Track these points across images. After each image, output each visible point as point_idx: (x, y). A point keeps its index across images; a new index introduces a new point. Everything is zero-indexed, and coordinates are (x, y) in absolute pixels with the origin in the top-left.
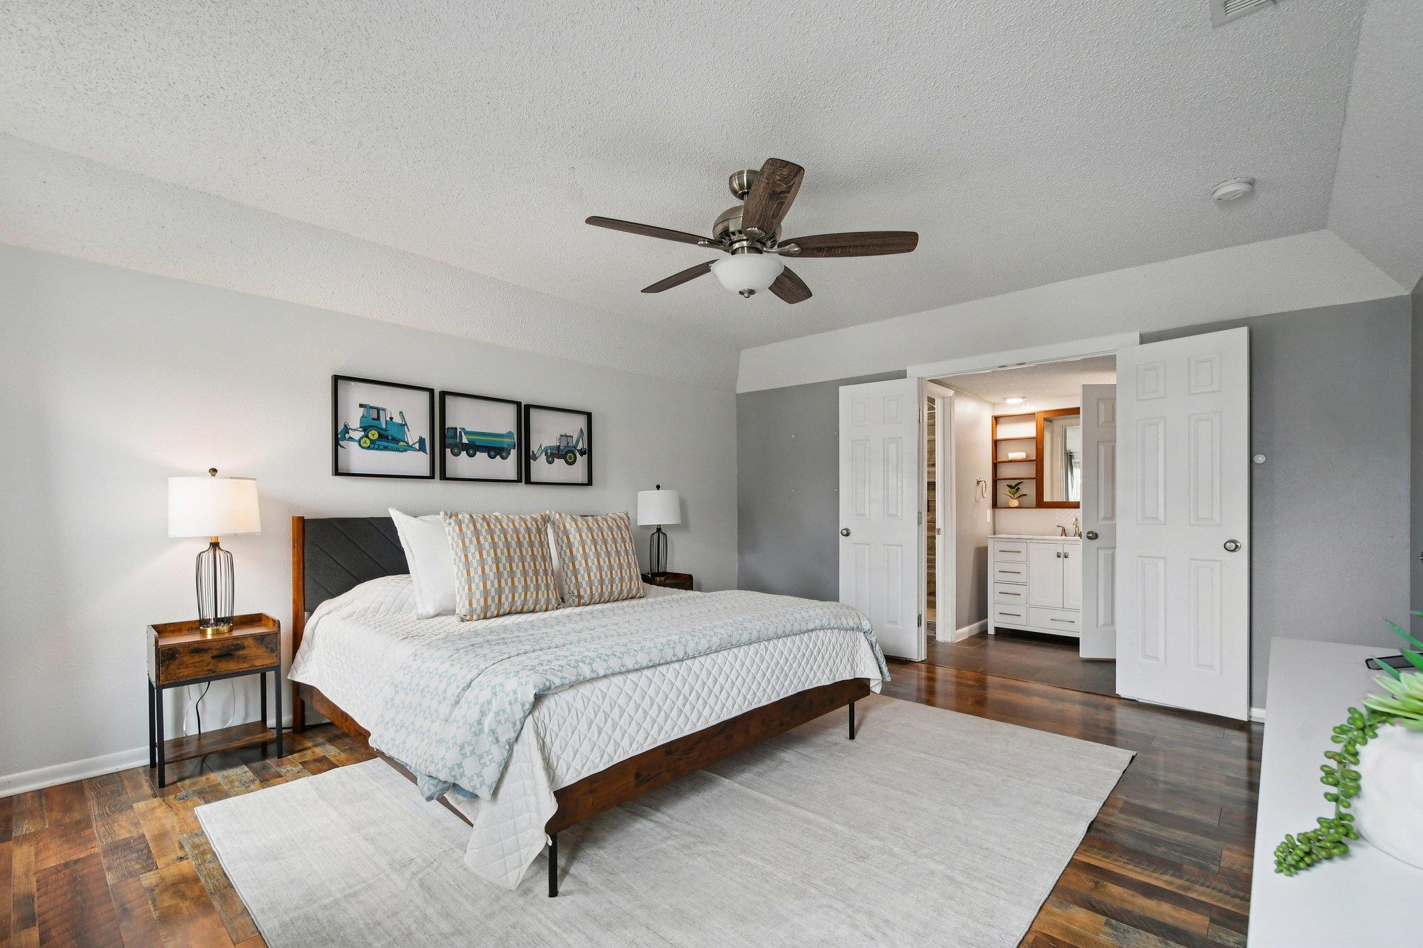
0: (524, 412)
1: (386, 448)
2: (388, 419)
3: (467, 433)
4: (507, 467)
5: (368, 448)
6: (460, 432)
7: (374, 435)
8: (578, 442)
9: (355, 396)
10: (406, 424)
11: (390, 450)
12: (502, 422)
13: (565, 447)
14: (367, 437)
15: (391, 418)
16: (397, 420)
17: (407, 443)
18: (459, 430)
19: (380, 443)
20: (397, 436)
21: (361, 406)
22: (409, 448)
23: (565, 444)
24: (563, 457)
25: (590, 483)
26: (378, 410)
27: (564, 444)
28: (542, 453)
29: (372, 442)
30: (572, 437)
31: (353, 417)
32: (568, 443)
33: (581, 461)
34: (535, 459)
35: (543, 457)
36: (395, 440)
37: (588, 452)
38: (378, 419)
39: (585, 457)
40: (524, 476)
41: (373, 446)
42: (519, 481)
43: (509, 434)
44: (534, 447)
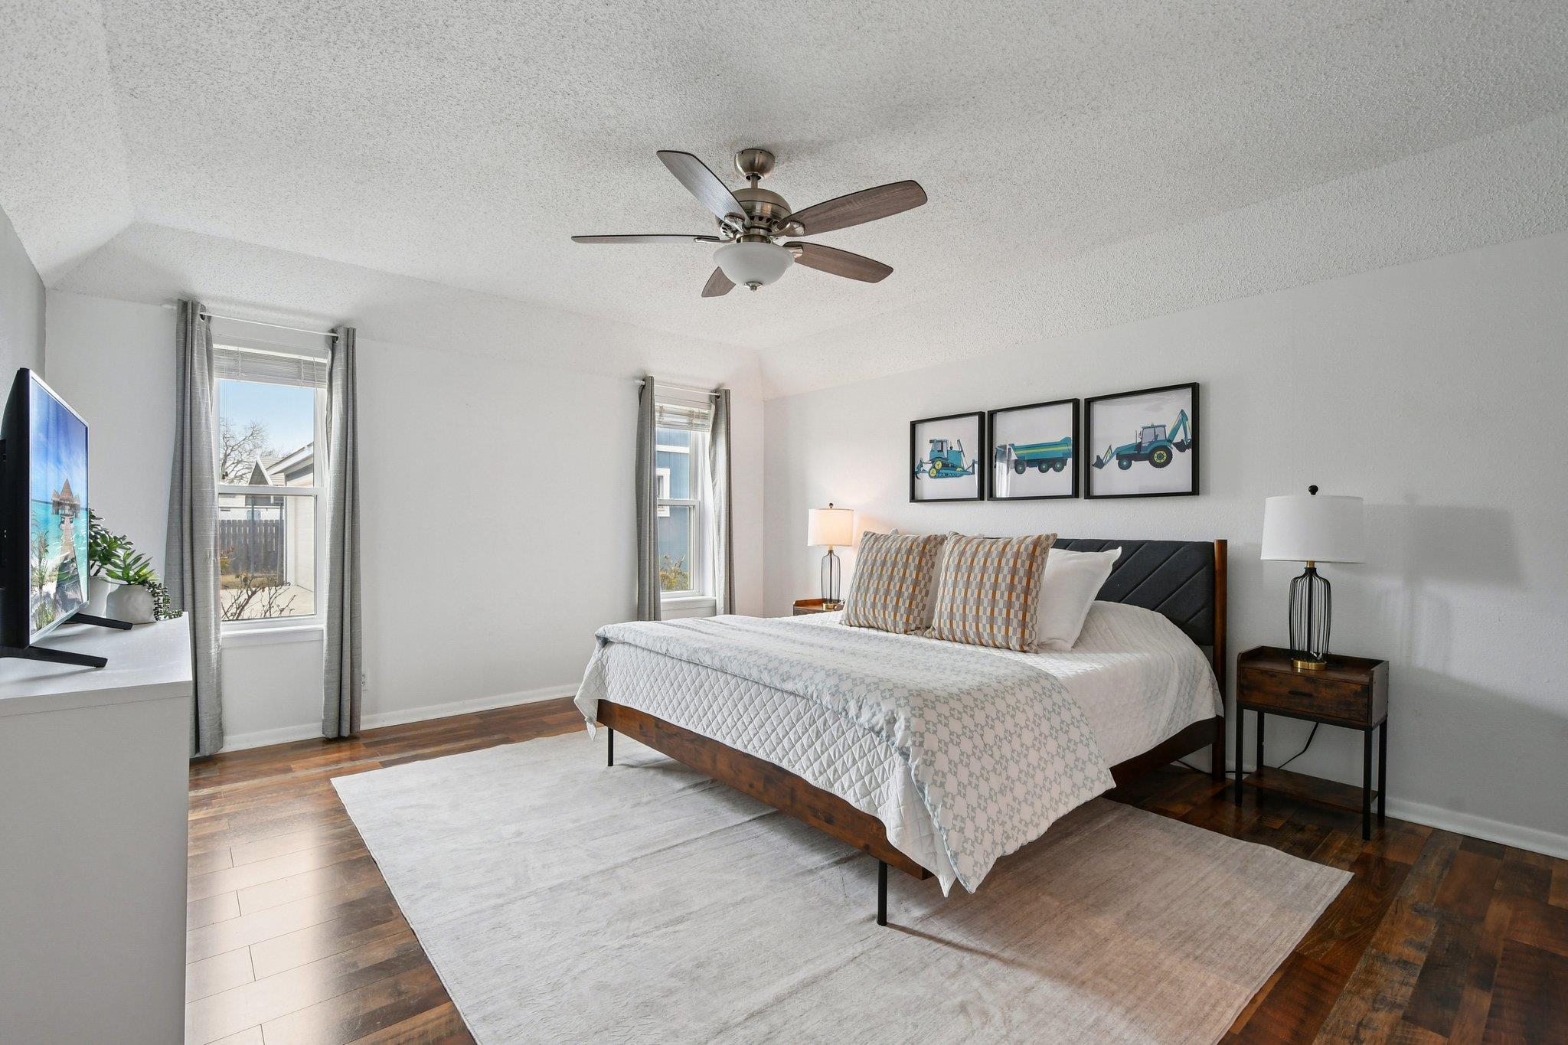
0: (1083, 411)
1: (947, 475)
2: (949, 449)
3: (1016, 449)
4: (1061, 480)
5: (935, 477)
6: (1009, 449)
7: (939, 465)
8: (1175, 431)
9: (927, 433)
10: (962, 451)
11: (950, 476)
12: (1057, 427)
13: (1151, 443)
14: (934, 467)
15: (951, 448)
16: (956, 448)
17: (963, 468)
18: (1008, 447)
19: (943, 471)
20: (955, 463)
21: (931, 442)
22: (965, 472)
23: (1152, 438)
24: (1149, 457)
25: (1195, 491)
26: (942, 442)
27: (1149, 438)
28: (1111, 458)
29: (938, 471)
30: (1164, 426)
31: (925, 452)
32: (1156, 436)
33: (1182, 460)
34: (1100, 464)
35: (1114, 461)
36: (954, 467)
37: (1194, 444)
38: (942, 451)
39: (1189, 452)
40: (1082, 488)
41: (939, 475)
42: (1076, 494)
43: (1064, 442)
44: (1099, 450)
